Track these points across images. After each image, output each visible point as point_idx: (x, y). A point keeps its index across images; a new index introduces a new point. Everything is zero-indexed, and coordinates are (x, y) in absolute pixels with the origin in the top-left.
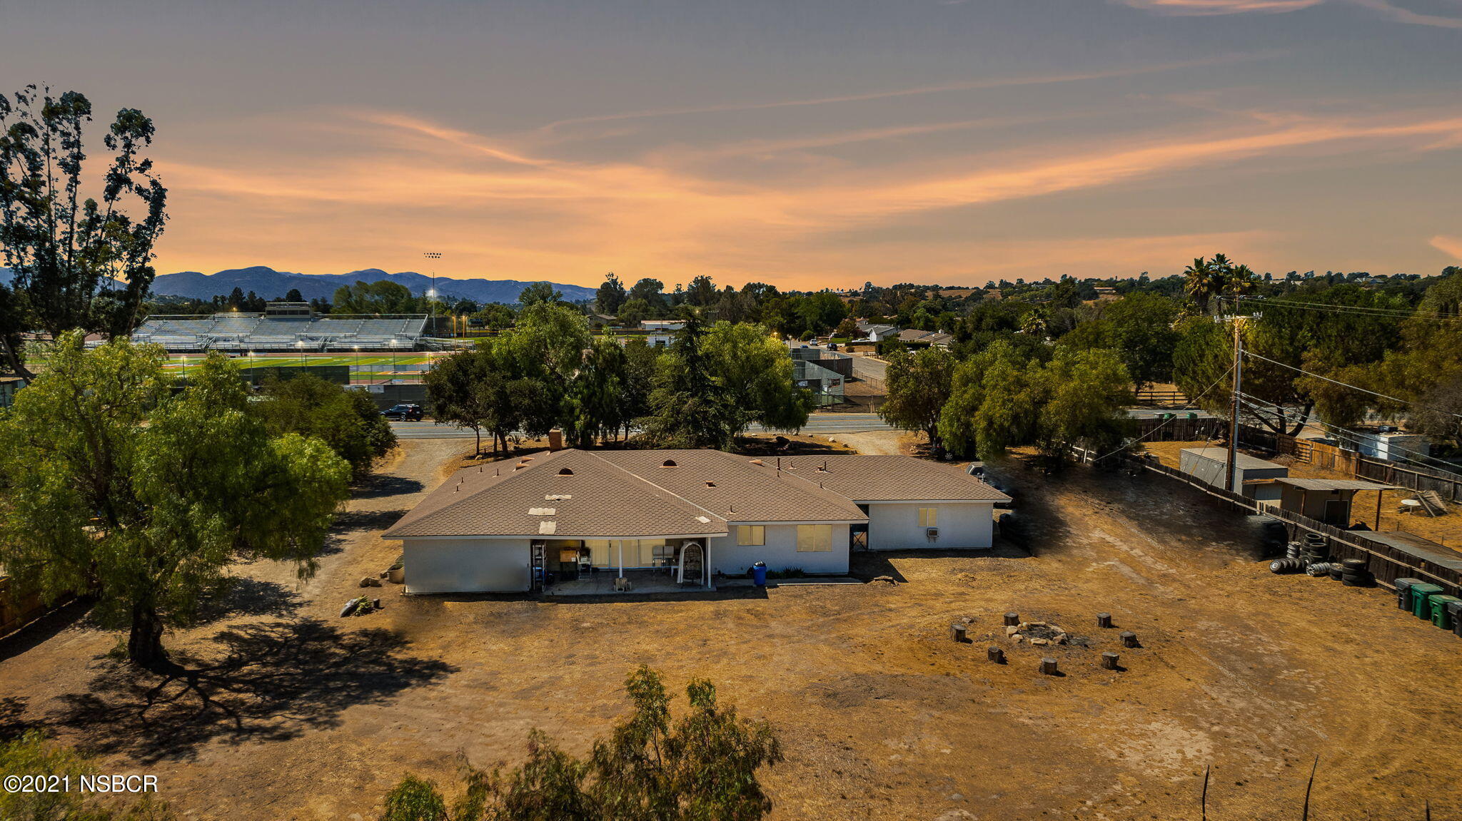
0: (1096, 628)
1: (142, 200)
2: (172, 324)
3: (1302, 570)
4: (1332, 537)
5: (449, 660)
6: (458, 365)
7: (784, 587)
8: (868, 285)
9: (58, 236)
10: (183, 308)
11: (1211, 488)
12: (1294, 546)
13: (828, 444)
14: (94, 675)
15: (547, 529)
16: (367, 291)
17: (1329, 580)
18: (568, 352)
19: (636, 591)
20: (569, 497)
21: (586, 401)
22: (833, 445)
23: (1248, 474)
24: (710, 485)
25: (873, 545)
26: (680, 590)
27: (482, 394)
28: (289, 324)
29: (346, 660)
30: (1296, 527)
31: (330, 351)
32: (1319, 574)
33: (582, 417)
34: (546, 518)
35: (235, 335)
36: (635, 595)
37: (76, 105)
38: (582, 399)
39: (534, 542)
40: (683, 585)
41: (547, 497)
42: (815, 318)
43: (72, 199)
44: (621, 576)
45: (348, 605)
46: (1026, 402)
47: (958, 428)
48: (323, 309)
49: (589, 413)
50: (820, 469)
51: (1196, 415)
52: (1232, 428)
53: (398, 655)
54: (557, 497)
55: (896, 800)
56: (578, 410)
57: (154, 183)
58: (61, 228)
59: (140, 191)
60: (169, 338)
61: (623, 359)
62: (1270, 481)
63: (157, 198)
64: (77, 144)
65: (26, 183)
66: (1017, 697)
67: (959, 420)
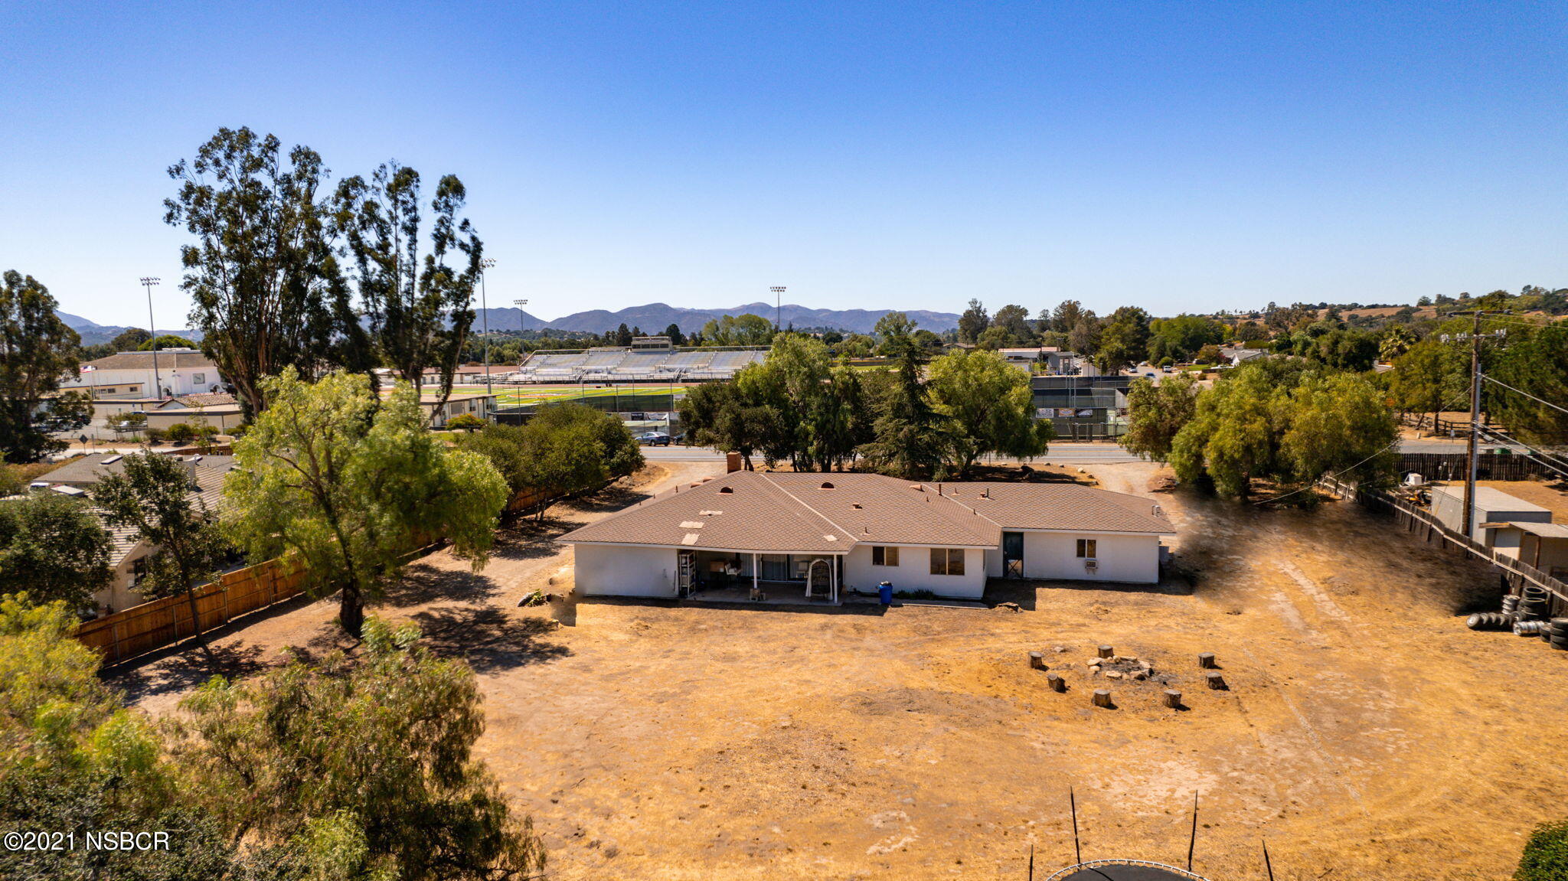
0: (1197, 667)
1: (464, 253)
2: (555, 358)
3: (1507, 627)
4: (1555, 592)
5: (571, 648)
6: (704, 393)
7: (908, 608)
8: (1272, 305)
9: (403, 288)
10: (579, 344)
11: (1448, 532)
12: (1510, 600)
13: (1075, 475)
14: (316, 634)
15: (690, 540)
16: (733, 324)
17: (1538, 641)
18: (803, 381)
19: (769, 602)
20: (720, 513)
21: (820, 428)
22: (1081, 475)
23: (1492, 516)
24: (857, 507)
25: (1028, 573)
26: (808, 603)
27: (723, 419)
28: (651, 357)
29: (497, 640)
30: (1524, 579)
31: (684, 381)
32: (1528, 634)
33: (815, 443)
34: (692, 531)
35: (604, 368)
36: (765, 605)
37: (406, 179)
38: (816, 426)
39: (681, 552)
40: (811, 599)
41: (702, 513)
42: (1175, 342)
43: (412, 256)
44: (756, 586)
45: (525, 597)
46: (1260, 433)
47: (1189, 459)
48: (698, 342)
49: (823, 439)
50: (983, 496)
51: (1509, 451)
52: (1469, 463)
53: (538, 639)
54: (709, 512)
55: (849, 796)
56: (811, 437)
57: (474, 239)
58: (405, 279)
59: (463, 246)
60: (551, 370)
61: (857, 387)
62: (1505, 525)
63: (475, 250)
64: (414, 208)
65: (380, 247)
66: (1048, 723)
67: (1189, 451)
